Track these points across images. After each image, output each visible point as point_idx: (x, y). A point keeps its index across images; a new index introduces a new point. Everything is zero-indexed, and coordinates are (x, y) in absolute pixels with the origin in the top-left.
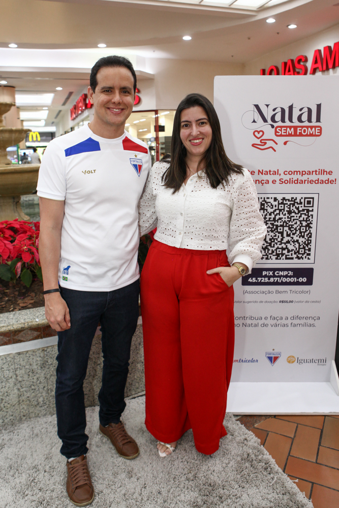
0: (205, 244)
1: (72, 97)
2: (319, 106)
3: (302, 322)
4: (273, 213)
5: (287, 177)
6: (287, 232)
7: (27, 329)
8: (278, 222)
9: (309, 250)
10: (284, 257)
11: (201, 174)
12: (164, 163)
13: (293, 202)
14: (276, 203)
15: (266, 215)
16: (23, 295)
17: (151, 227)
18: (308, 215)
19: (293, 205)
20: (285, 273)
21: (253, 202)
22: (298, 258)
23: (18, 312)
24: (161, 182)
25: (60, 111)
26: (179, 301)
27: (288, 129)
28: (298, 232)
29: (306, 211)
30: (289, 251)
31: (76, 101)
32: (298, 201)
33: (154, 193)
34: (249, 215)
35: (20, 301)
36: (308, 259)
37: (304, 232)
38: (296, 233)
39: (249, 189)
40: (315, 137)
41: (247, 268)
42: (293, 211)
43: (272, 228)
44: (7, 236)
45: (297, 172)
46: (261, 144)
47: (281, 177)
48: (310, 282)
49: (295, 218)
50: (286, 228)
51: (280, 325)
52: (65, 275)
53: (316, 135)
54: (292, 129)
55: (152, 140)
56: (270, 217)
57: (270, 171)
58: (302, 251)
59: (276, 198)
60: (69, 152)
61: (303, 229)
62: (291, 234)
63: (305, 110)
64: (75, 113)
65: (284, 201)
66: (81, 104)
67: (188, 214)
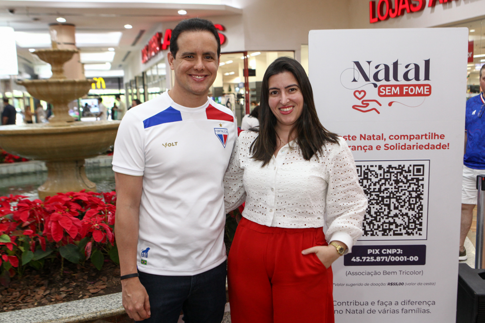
0: (299, 222)
1: (144, 36)
2: (427, 63)
3: (415, 307)
4: (378, 182)
5: (393, 142)
6: (395, 204)
7: (99, 319)
8: (384, 193)
9: (421, 224)
10: (392, 233)
11: (292, 144)
12: (252, 132)
13: (400, 171)
14: (381, 172)
15: (370, 185)
16: (94, 279)
17: (238, 203)
18: (418, 185)
19: (401, 173)
20: (394, 251)
21: (350, 173)
22: (408, 233)
23: (88, 299)
24: (249, 153)
25: (129, 53)
26: (271, 285)
27: (393, 88)
28: (407, 205)
29: (415, 180)
30: (397, 226)
31: (149, 40)
32: (406, 169)
33: (242, 165)
34: (346, 188)
35: (90, 287)
36: (420, 234)
37: (414, 204)
38: (404, 205)
39: (345, 159)
40: (424, 97)
41: (347, 248)
42: (400, 180)
43: (377, 200)
44: (73, 210)
45: (404, 136)
46: (363, 105)
47: (386, 143)
48: (422, 261)
49: (403, 188)
50: (393, 200)
51: (389, 311)
52: (144, 259)
53: (424, 95)
54: (398, 88)
55: (241, 85)
56: (375, 187)
57: (373, 136)
58: (412, 226)
59: (381, 166)
60: (147, 123)
61: (413, 201)
62: (399, 206)
63: (412, 67)
64: (147, 55)
65: (391, 169)
66: (154, 45)
67: (279, 189)
